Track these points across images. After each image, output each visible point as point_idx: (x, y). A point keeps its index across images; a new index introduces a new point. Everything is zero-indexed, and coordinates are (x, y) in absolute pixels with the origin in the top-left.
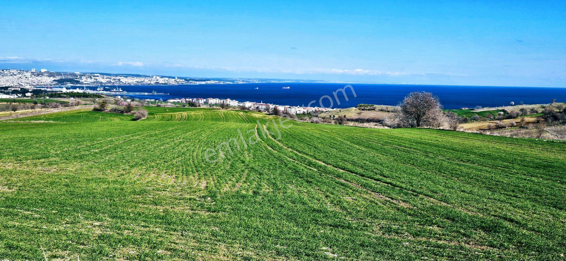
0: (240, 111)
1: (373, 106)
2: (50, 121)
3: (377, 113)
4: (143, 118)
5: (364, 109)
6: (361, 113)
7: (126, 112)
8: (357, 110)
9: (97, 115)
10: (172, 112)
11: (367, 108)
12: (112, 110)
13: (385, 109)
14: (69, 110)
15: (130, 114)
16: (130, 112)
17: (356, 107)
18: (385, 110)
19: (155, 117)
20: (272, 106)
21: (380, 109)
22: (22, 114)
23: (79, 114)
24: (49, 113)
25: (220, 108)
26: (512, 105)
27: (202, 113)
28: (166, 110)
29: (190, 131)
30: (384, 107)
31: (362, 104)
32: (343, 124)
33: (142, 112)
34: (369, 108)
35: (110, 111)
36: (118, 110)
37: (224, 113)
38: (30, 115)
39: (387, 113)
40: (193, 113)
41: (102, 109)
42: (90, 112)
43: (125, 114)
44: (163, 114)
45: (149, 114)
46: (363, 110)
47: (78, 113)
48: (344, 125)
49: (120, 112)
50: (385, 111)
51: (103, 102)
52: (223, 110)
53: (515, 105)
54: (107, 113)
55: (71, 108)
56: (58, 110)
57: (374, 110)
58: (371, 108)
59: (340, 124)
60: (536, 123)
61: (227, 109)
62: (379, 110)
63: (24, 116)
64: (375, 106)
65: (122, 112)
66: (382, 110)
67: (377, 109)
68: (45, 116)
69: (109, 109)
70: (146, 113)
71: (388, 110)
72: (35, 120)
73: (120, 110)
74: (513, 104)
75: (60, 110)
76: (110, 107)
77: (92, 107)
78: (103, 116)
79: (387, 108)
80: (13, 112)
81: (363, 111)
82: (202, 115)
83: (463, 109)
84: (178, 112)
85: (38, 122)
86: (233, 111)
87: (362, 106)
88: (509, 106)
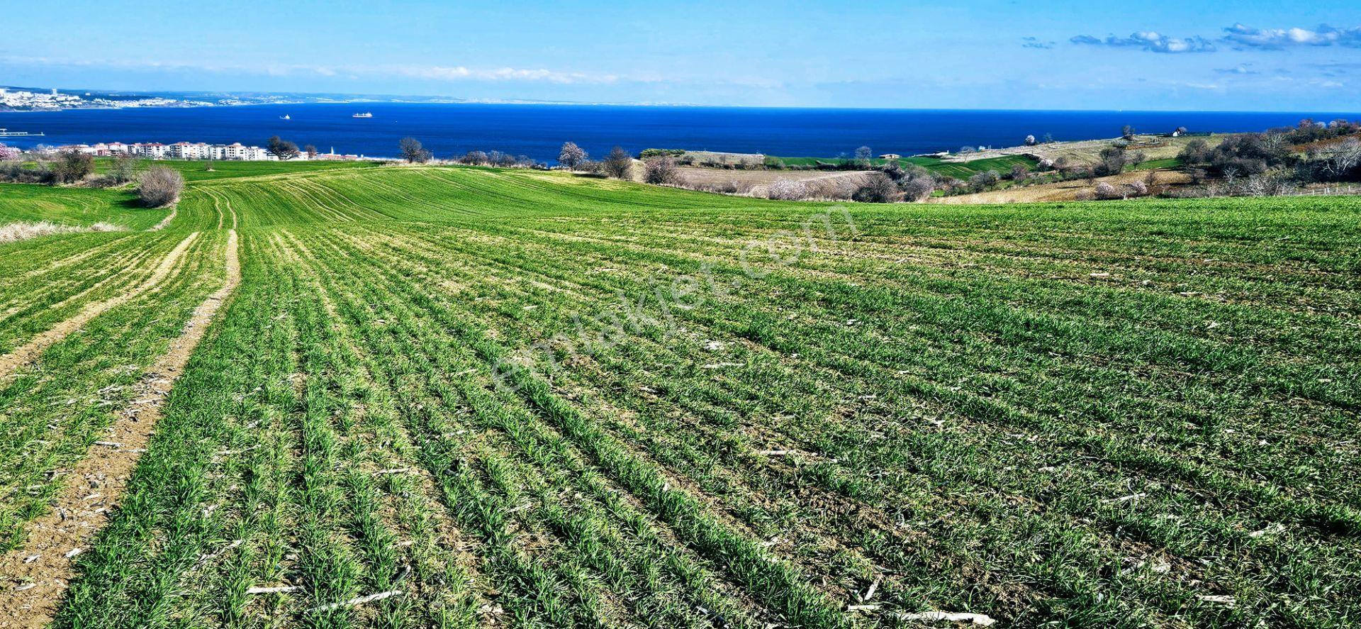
1: (684, 153)
3: (699, 171)
4: (177, 200)
8: (642, 165)
13: (716, 161)
16: (80, 177)
17: (638, 158)
18: (717, 164)
21: (704, 161)
26: (1029, 144)
30: (714, 156)
31: (653, 150)
33: (168, 176)
34: (675, 159)
36: (26, 173)
39: (724, 171)
43: (63, 185)
49: (37, 178)
50: (719, 166)
57: (689, 163)
58: (681, 158)
62: (703, 164)
64: (689, 153)
65: (48, 179)
66: (710, 165)
67: (696, 162)
71: (726, 163)
73: (34, 174)
74: (1033, 141)
79: (723, 159)
87: (655, 155)
88: (1023, 147)
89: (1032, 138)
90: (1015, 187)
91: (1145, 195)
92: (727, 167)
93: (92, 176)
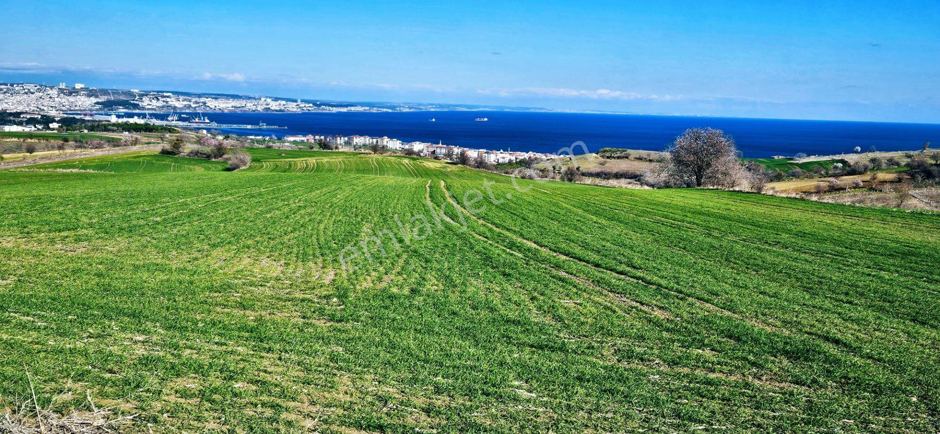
0: (404, 157)
1: (626, 151)
2: (88, 170)
3: (633, 163)
4: (243, 168)
5: (611, 156)
6: (605, 162)
7: (215, 157)
8: (598, 158)
9: (168, 161)
10: (292, 158)
11: (616, 156)
12: (191, 153)
13: (645, 157)
14: (121, 152)
15: (222, 161)
16: (221, 156)
17: (597, 154)
19: (263, 166)
20: (457, 150)
21: (638, 156)
22: (43, 158)
23: (138, 159)
24: (89, 156)
25: (370, 152)
26: (856, 152)
27: (340, 160)
28: (280, 155)
29: (318, 189)
30: (643, 153)
31: (608, 148)
32: (575, 181)
33: (242, 157)
34: (619, 154)
35: (188, 155)
36: (201, 154)
37: (377, 160)
38: (57, 160)
39: (648, 163)
40: (325, 160)
41: (175, 151)
42: (155, 155)
43: (213, 160)
44: (276, 160)
45: (253, 160)
46: (608, 157)
47: (135, 157)
48: (577, 182)
49: (204, 156)
50: (646, 160)
51: (177, 140)
52: (376, 155)
53: (862, 152)
54: (184, 158)
55: (123, 149)
56: (103, 153)
57: (627, 158)
58: (622, 155)
59: (570, 180)
60: (897, 182)
61: (382, 154)
62: (636, 158)
63: (47, 162)
64: (629, 151)
65: (208, 157)
66: (640, 159)
67: (631, 157)
68: (80, 161)
69: (187, 151)
70: (248, 158)
71: (651, 158)
72: (64, 167)
73: (205, 154)
75: (107, 152)
76: (188, 148)
77: (158, 149)
78: (175, 162)
79: (649, 155)
80: (28, 154)
81: (608, 160)
82: (340, 163)
83: (776, 157)
84: (301, 158)
85: (69, 171)
86: (392, 156)
87: (608, 151)
88: (852, 154)
89: (859, 149)
90: (794, 179)
91: (862, 188)
92: (651, 161)
93: (225, 156)
